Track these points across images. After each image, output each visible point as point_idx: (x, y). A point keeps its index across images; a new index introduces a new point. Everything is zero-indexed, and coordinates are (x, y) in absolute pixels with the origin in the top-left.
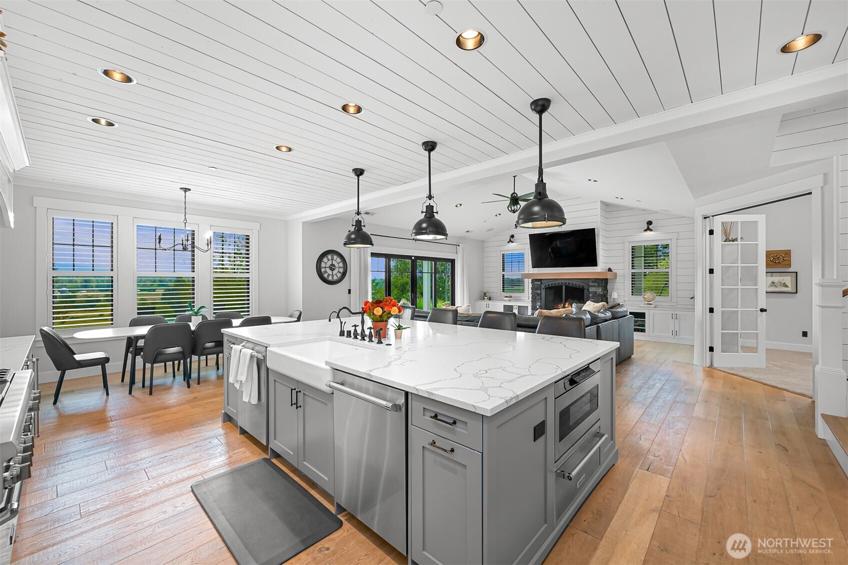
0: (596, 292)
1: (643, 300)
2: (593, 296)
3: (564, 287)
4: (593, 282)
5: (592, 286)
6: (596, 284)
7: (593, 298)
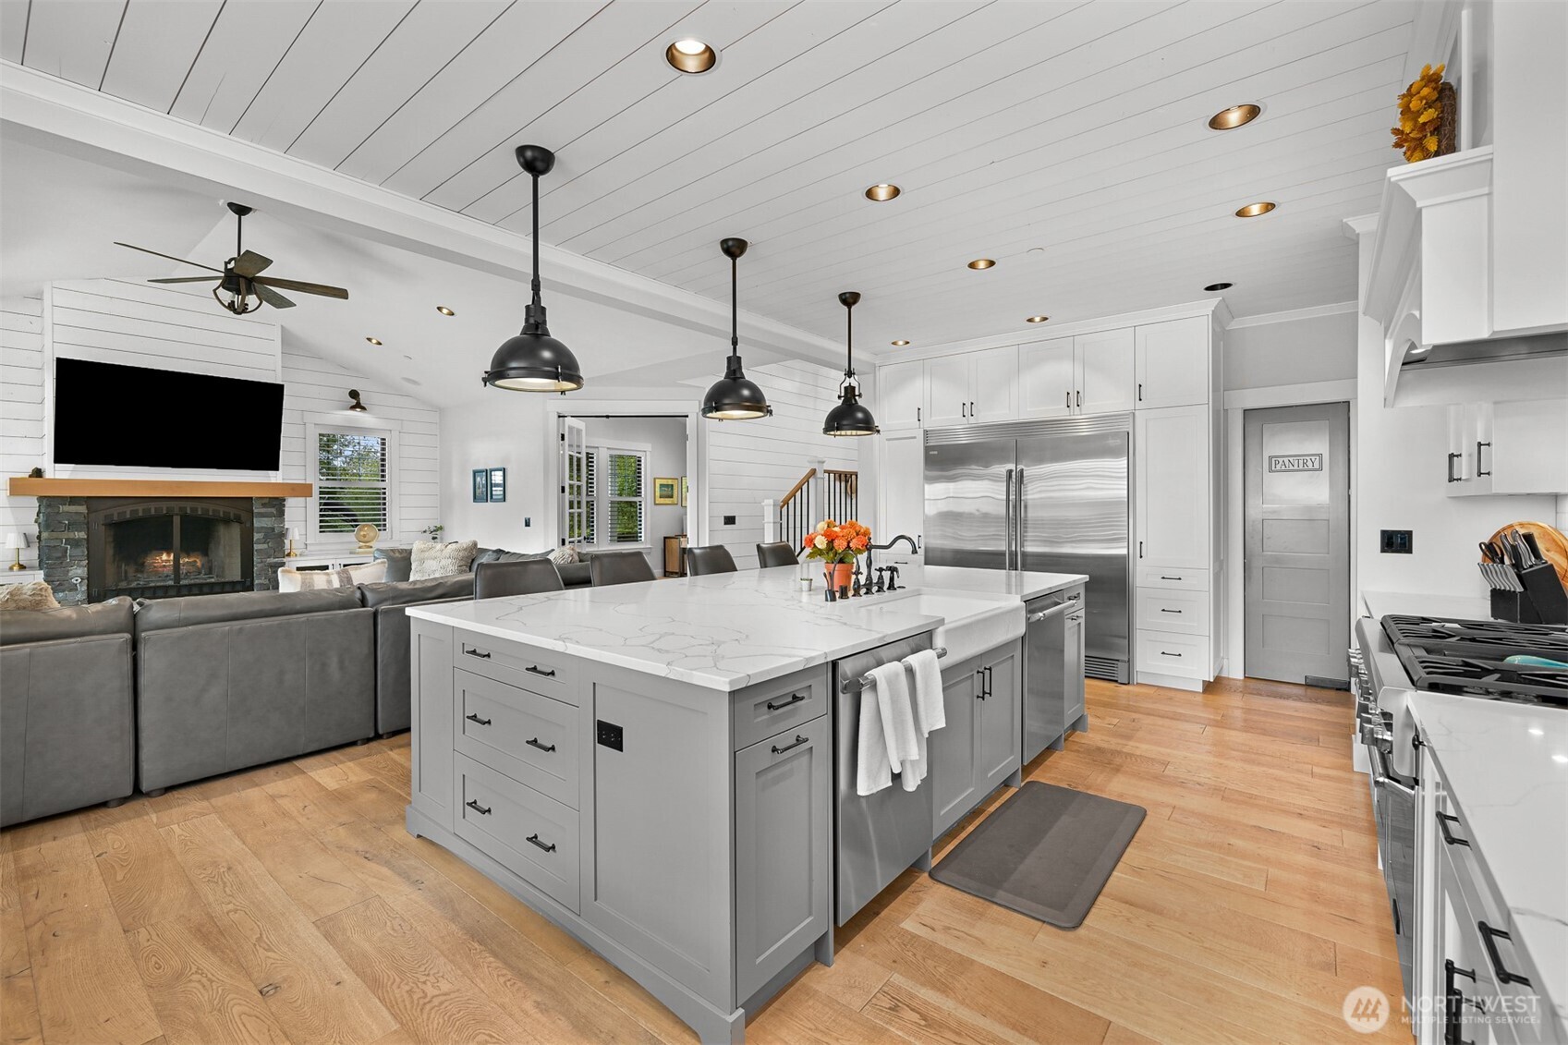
0: (273, 529)
1: (355, 540)
2: (266, 537)
3: (177, 520)
4: (264, 505)
5: (262, 515)
6: (273, 510)
7: (264, 543)
